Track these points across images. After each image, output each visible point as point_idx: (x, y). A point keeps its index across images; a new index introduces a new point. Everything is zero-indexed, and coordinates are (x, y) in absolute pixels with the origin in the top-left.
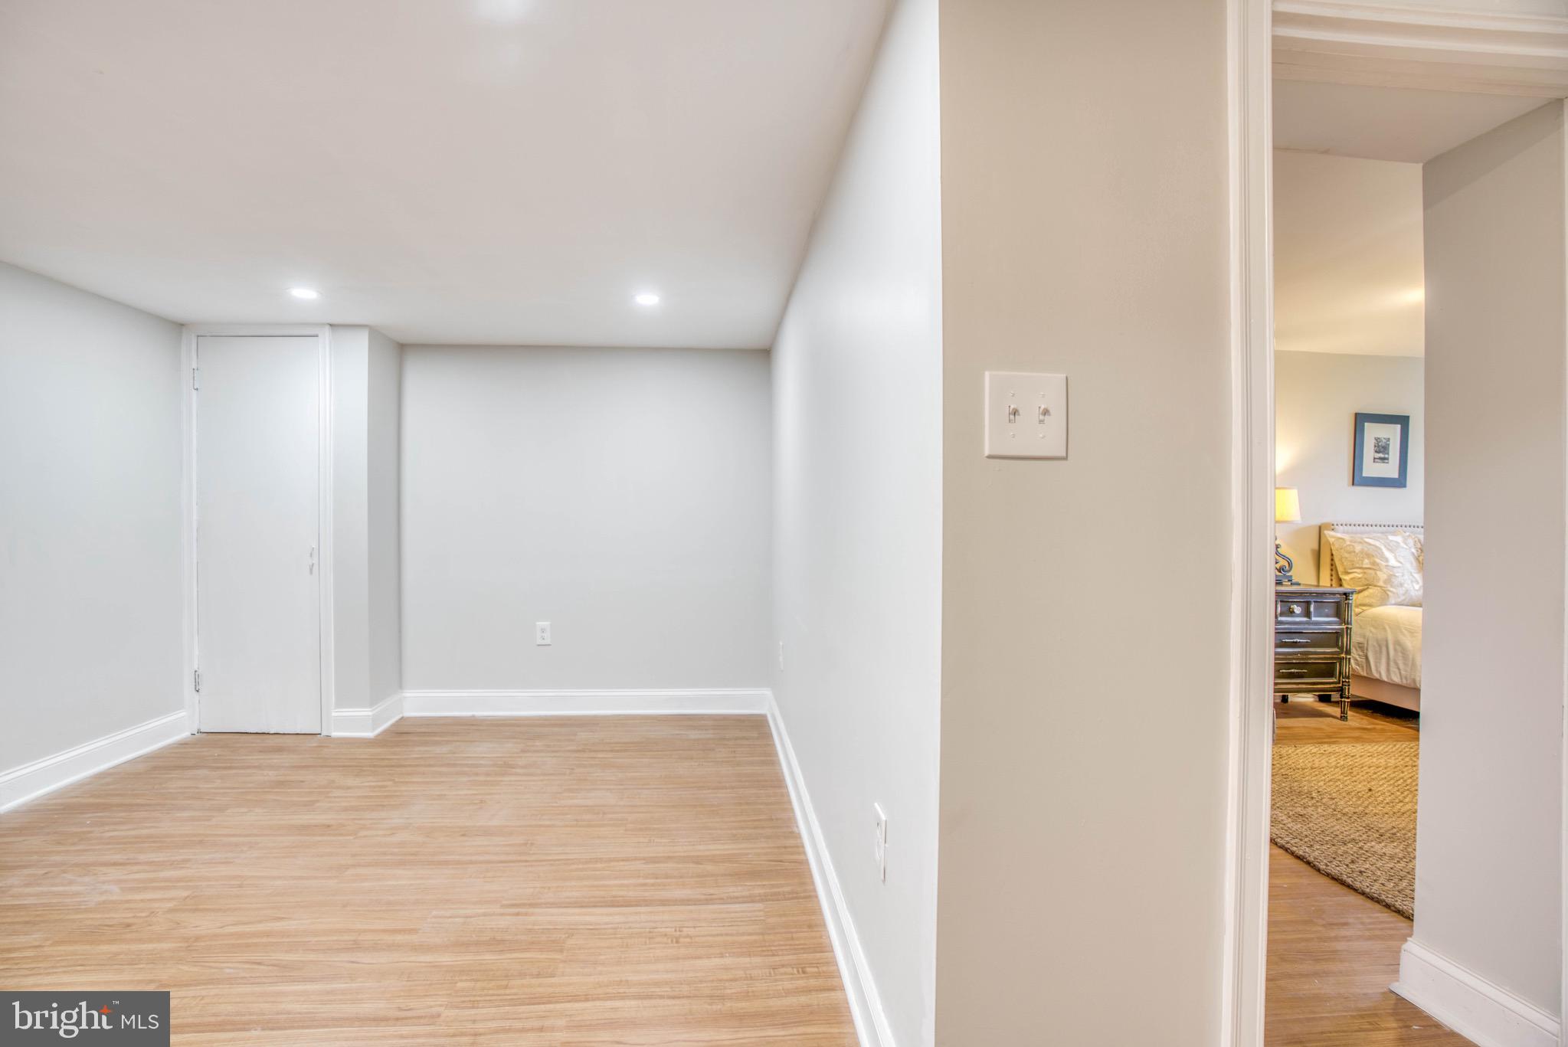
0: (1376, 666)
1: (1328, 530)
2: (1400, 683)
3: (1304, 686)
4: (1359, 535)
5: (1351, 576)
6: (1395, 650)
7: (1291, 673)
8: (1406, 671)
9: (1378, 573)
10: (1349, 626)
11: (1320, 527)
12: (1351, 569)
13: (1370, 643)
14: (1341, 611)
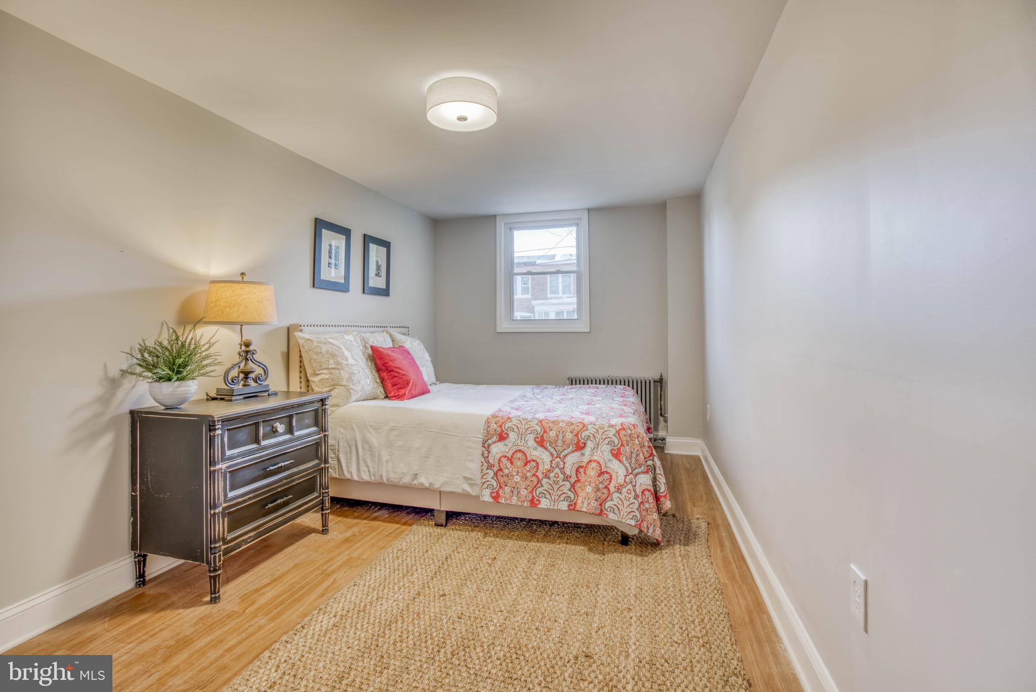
0: (347, 467)
1: (298, 332)
2: (369, 480)
3: (290, 514)
4: (323, 336)
5: (319, 377)
6: (363, 448)
7: (277, 505)
8: (374, 468)
9: (341, 371)
10: (327, 433)
11: (288, 329)
12: (319, 370)
13: (341, 444)
14: (319, 419)
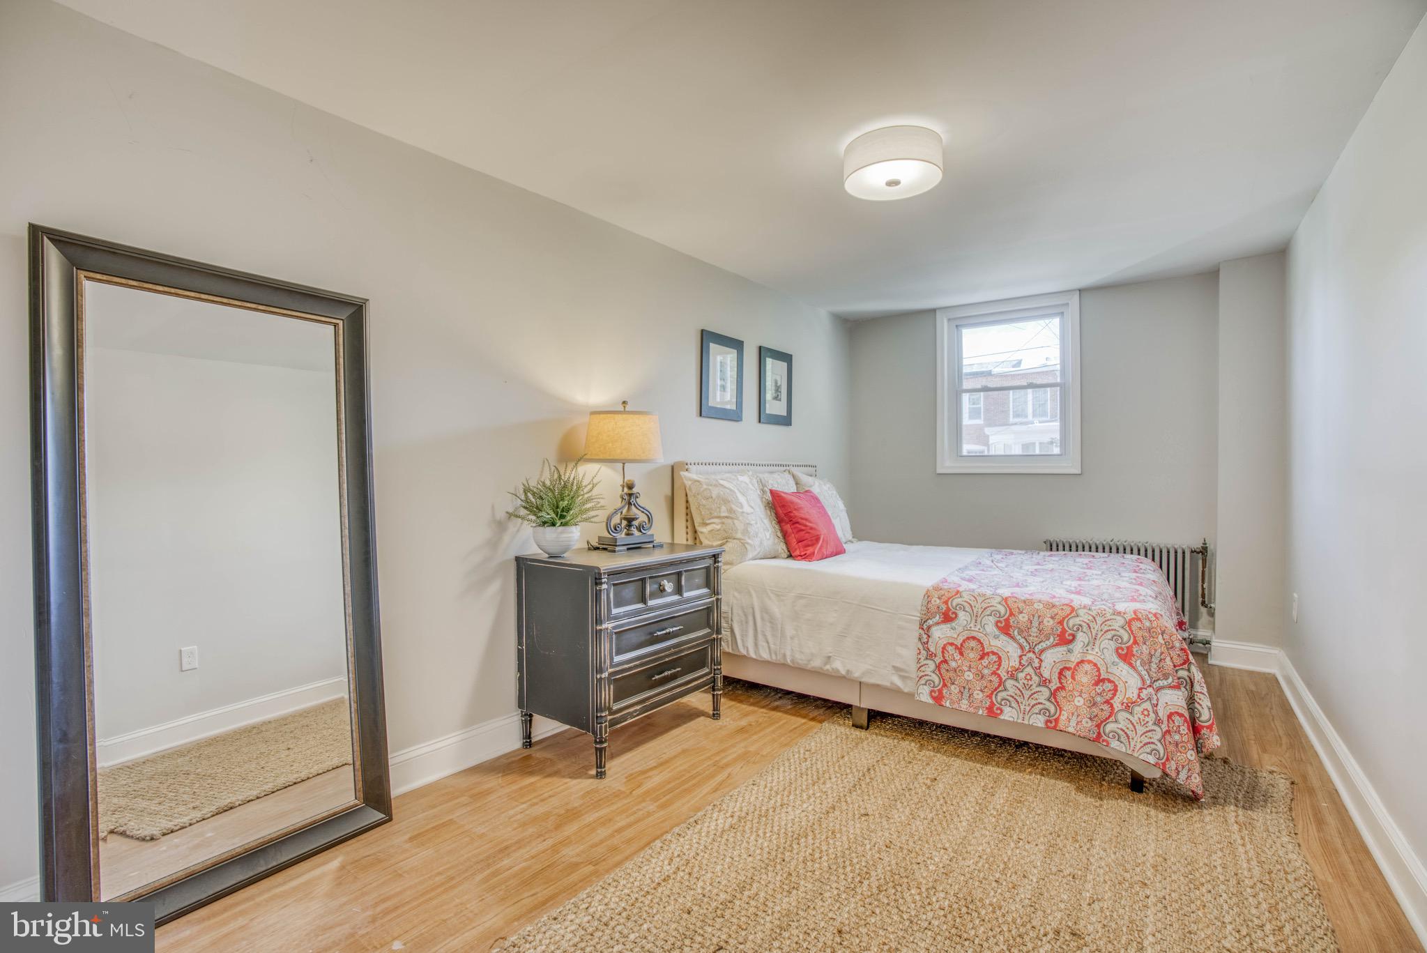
0: (743, 641)
1: (683, 471)
2: (769, 659)
3: (678, 690)
4: (713, 477)
5: (709, 528)
6: (763, 619)
7: (665, 677)
8: (775, 644)
9: (736, 521)
10: (720, 597)
11: (673, 468)
12: (709, 519)
13: (735, 611)
14: (711, 579)
